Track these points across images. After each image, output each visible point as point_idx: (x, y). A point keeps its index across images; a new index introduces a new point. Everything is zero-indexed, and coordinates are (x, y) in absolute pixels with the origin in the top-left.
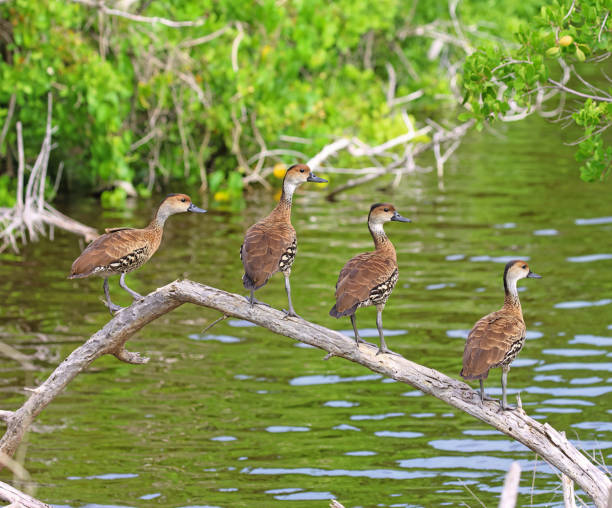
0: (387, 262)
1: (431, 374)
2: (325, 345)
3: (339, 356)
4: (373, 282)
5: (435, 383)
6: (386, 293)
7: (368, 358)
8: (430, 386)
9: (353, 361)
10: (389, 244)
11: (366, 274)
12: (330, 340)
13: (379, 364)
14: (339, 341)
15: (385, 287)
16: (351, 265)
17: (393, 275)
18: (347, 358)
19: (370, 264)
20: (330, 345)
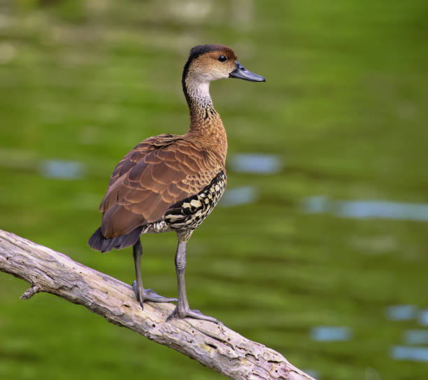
0: (204, 154)
1: (217, 332)
2: (25, 270)
3: (50, 291)
4: (172, 187)
5: (222, 349)
6: (199, 214)
7: (103, 297)
8: (213, 353)
9: (76, 302)
10: (217, 125)
11: (161, 171)
12: (36, 262)
13: (123, 310)
14: (52, 265)
15: (196, 203)
16: (135, 156)
17: (215, 181)
18: (65, 297)
19: (171, 155)
20: (34, 273)
